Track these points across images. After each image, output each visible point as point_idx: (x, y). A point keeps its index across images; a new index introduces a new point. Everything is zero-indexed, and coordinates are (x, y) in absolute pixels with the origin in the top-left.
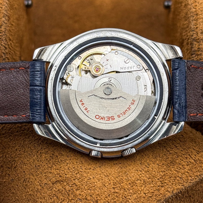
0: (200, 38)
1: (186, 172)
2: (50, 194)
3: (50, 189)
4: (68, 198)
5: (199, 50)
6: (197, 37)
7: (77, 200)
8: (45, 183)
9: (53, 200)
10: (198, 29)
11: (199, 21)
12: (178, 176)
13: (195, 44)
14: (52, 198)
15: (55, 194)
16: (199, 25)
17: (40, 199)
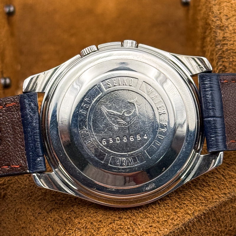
0: (225, 25)
1: (211, 189)
2: (45, 225)
3: (44, 220)
4: (65, 228)
5: (224, 39)
6: (221, 24)
7: (75, 229)
8: (39, 212)
9: (47, 232)
10: (222, 14)
11: (222, 5)
12: (201, 196)
13: (220, 33)
14: (47, 229)
15: (50, 224)
16: (223, 10)
17: (34, 232)
